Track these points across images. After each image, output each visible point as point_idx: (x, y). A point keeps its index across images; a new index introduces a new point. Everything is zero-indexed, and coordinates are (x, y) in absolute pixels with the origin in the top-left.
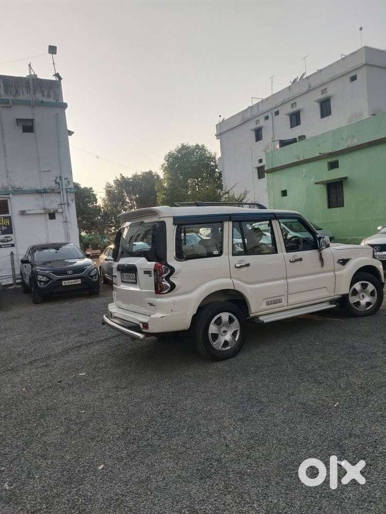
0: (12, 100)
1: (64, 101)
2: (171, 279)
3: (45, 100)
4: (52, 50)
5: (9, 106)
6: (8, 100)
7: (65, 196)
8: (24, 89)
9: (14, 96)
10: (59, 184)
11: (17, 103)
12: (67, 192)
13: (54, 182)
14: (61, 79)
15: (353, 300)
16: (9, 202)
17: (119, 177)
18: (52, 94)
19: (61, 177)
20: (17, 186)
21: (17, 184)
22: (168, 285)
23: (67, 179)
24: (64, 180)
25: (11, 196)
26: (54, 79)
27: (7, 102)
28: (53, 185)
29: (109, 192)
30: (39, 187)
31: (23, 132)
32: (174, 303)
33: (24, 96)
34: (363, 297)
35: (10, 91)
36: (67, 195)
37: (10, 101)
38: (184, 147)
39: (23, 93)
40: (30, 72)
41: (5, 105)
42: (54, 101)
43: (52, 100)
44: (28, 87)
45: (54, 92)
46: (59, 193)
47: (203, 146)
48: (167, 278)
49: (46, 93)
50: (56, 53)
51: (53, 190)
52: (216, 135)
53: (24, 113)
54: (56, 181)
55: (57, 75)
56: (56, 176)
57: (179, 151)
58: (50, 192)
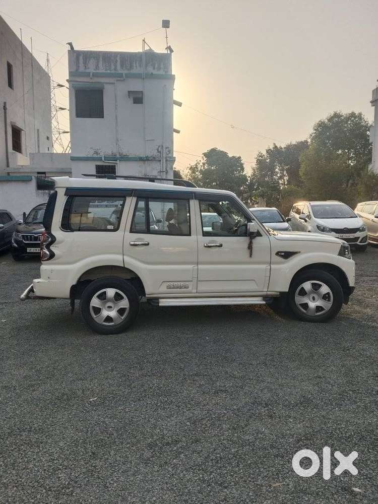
0: (126, 74)
1: (173, 74)
2: (52, 248)
3: (155, 72)
4: (166, 24)
5: (122, 79)
6: (122, 74)
7: (165, 163)
8: (138, 62)
9: (128, 70)
10: (160, 152)
11: (129, 76)
12: (166, 161)
13: (156, 150)
14: (173, 51)
15: (299, 300)
16: (116, 167)
17: (271, 147)
18: (162, 66)
19: (162, 146)
20: (124, 154)
21: (125, 151)
22: (48, 253)
23: (168, 148)
24: (165, 150)
25: (118, 162)
26: (165, 52)
27: (121, 75)
28: (155, 153)
29: (260, 162)
30: (143, 155)
31: (134, 103)
32: (52, 271)
33: (136, 70)
34: (314, 298)
35: (125, 66)
36: (166, 163)
37: (124, 75)
38: (336, 115)
39: (136, 67)
40: (143, 47)
41: (119, 79)
42: (164, 73)
43: (162, 72)
44: (141, 61)
45: (163, 65)
46: (160, 160)
47: (360, 114)
48: (48, 247)
49: (156, 66)
50: (168, 27)
51: (154, 158)
52: (372, 102)
53: (135, 85)
54: (158, 150)
55: (169, 48)
56: (158, 145)
57: (330, 119)
58: (152, 160)
